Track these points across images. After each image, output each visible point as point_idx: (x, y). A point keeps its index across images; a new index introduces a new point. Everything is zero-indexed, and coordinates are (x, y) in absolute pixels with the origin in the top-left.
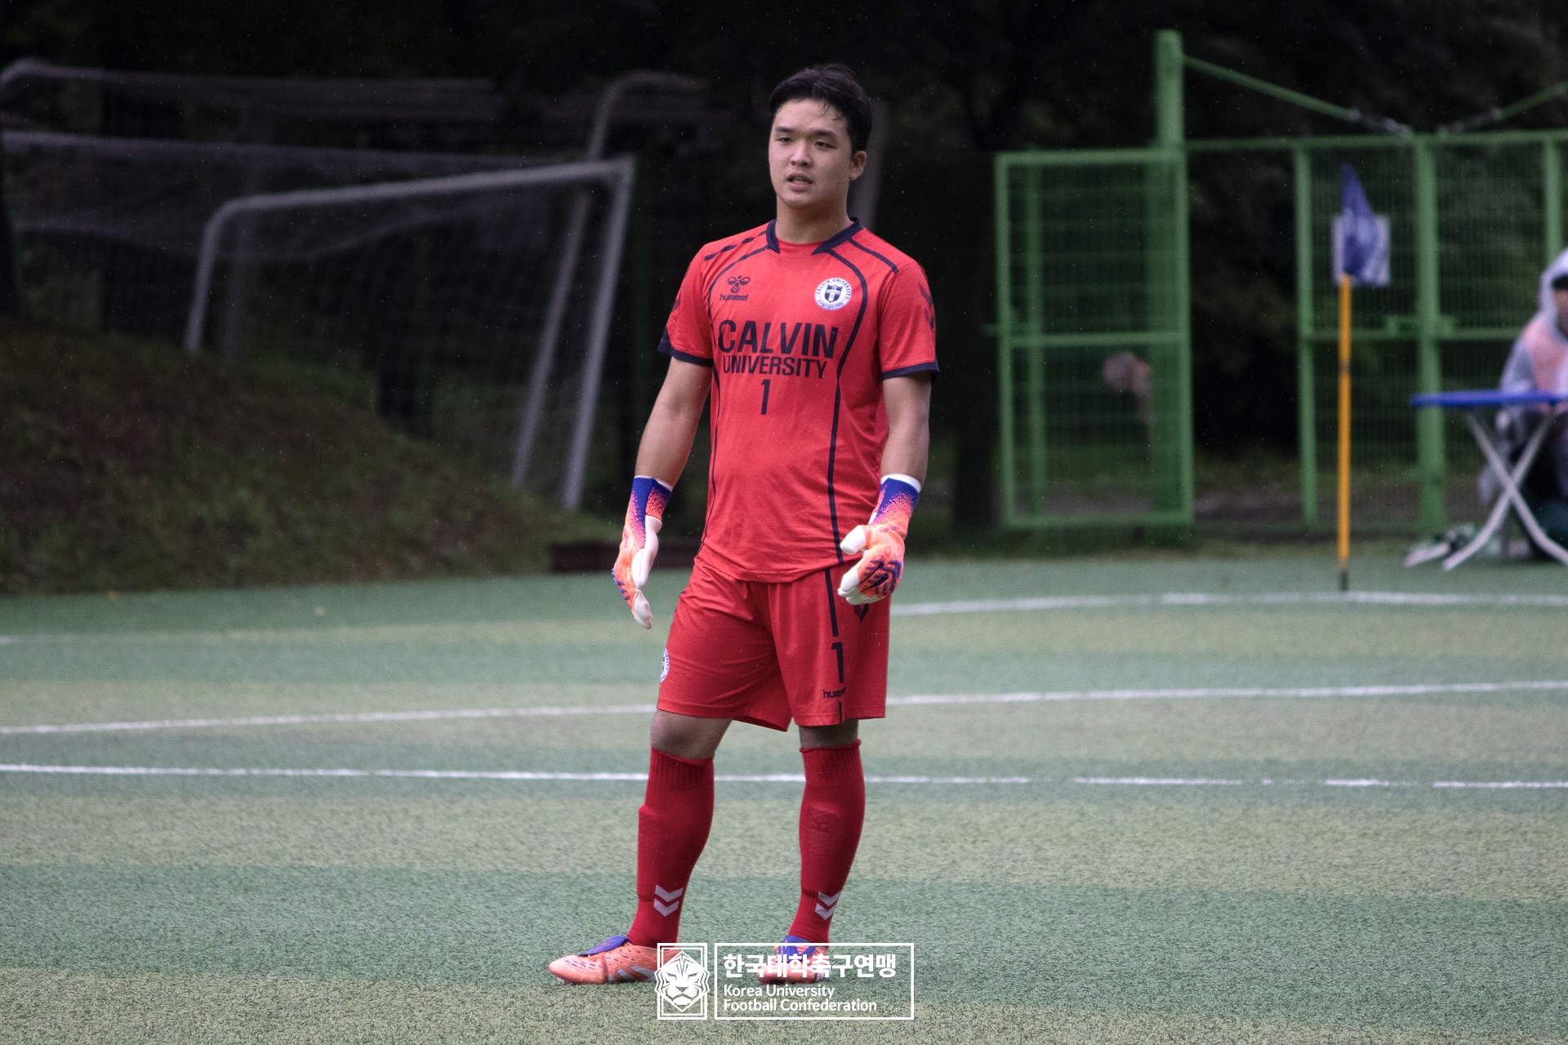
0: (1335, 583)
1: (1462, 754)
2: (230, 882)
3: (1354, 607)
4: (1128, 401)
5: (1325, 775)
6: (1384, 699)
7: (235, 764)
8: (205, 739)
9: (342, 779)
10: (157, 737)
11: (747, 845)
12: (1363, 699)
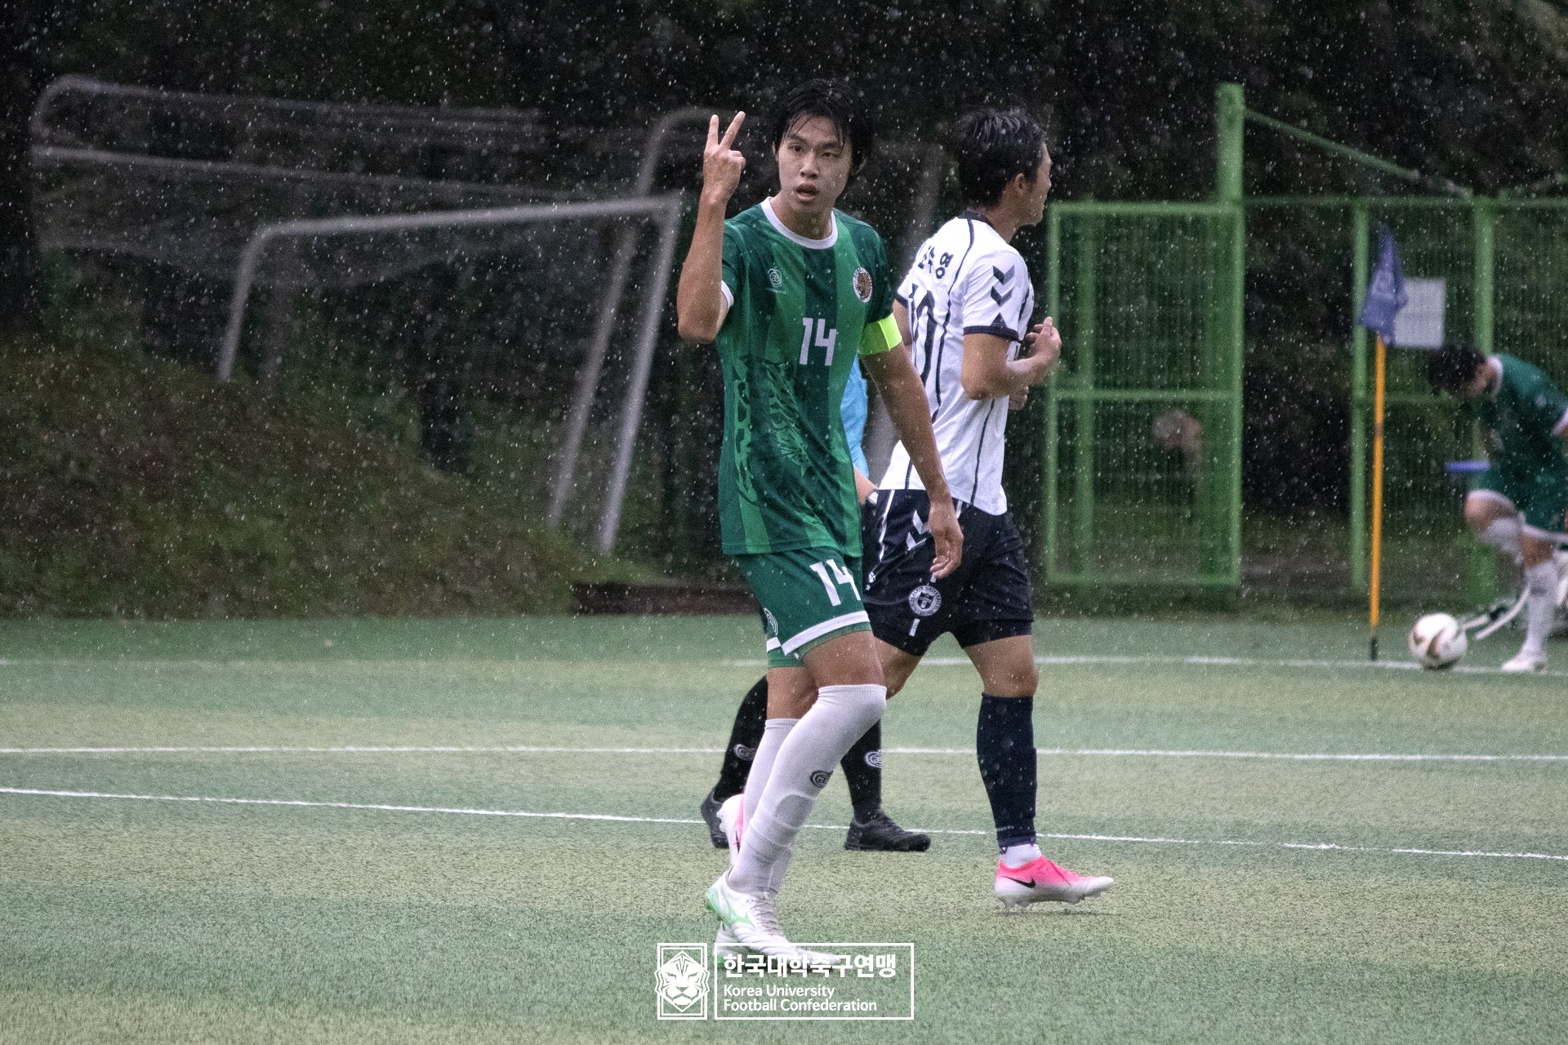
0: (1367, 651)
1: (1435, 822)
2: (136, 905)
3: (1379, 672)
4: (1178, 458)
5: (1289, 838)
6: (1375, 765)
7: (190, 791)
8: (168, 764)
9: (294, 808)
10: (121, 762)
11: (671, 886)
12: (1355, 765)
